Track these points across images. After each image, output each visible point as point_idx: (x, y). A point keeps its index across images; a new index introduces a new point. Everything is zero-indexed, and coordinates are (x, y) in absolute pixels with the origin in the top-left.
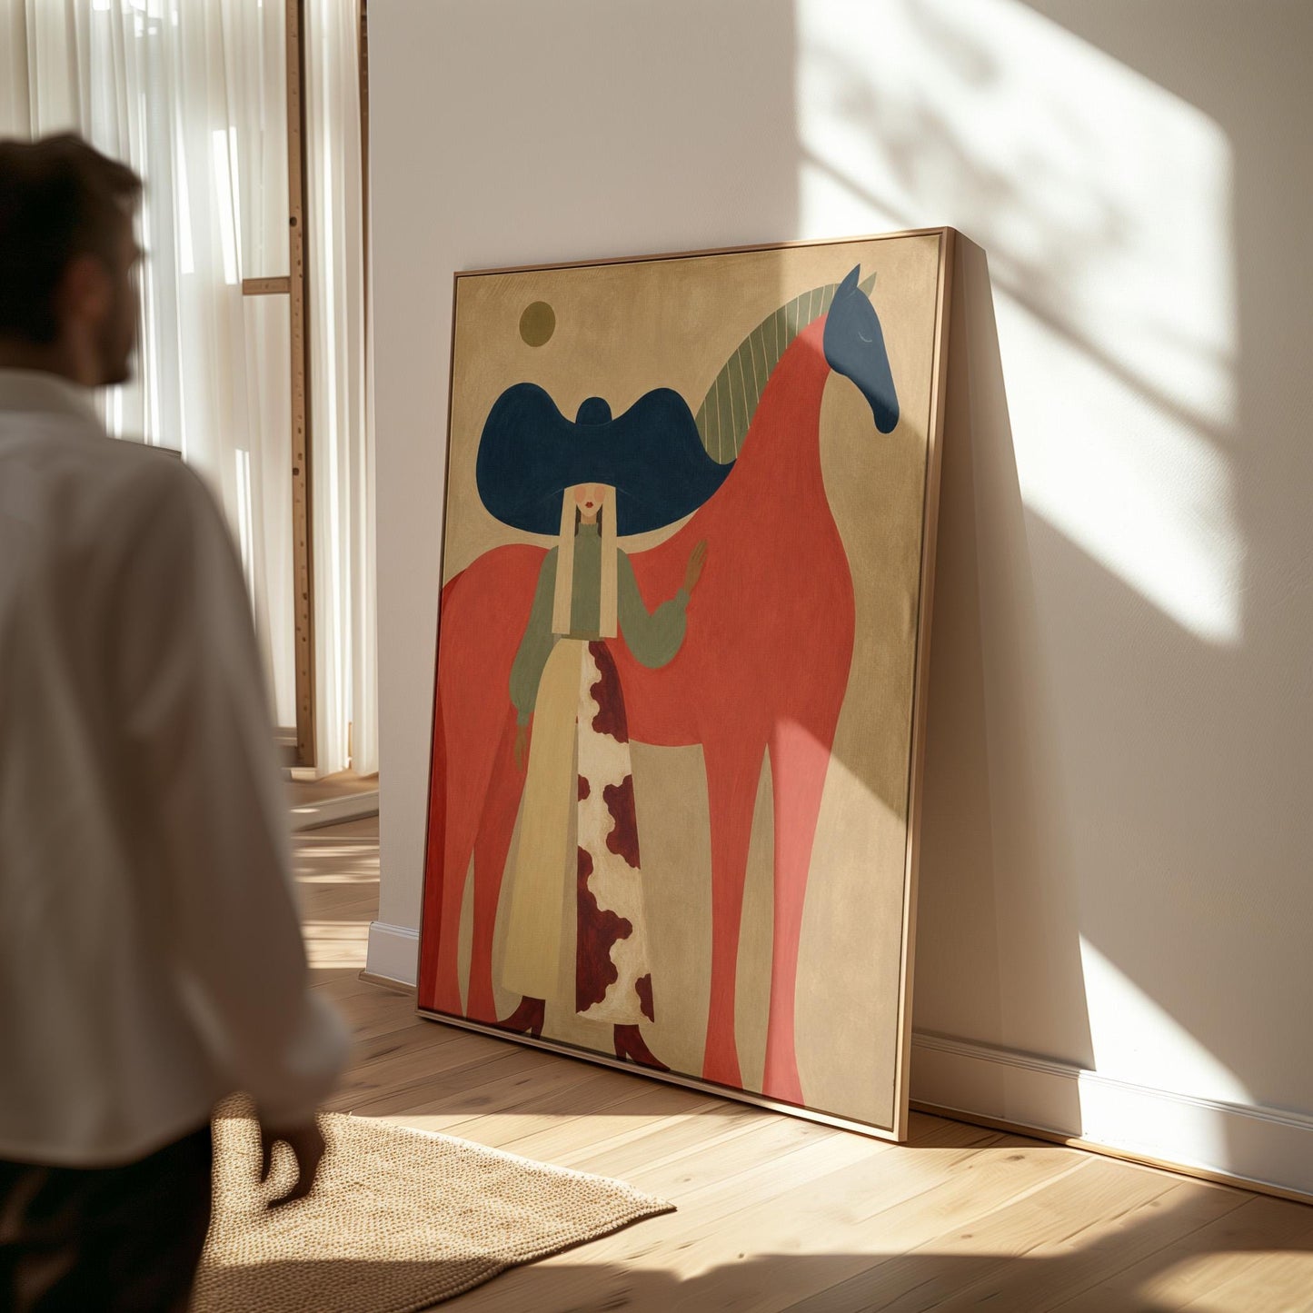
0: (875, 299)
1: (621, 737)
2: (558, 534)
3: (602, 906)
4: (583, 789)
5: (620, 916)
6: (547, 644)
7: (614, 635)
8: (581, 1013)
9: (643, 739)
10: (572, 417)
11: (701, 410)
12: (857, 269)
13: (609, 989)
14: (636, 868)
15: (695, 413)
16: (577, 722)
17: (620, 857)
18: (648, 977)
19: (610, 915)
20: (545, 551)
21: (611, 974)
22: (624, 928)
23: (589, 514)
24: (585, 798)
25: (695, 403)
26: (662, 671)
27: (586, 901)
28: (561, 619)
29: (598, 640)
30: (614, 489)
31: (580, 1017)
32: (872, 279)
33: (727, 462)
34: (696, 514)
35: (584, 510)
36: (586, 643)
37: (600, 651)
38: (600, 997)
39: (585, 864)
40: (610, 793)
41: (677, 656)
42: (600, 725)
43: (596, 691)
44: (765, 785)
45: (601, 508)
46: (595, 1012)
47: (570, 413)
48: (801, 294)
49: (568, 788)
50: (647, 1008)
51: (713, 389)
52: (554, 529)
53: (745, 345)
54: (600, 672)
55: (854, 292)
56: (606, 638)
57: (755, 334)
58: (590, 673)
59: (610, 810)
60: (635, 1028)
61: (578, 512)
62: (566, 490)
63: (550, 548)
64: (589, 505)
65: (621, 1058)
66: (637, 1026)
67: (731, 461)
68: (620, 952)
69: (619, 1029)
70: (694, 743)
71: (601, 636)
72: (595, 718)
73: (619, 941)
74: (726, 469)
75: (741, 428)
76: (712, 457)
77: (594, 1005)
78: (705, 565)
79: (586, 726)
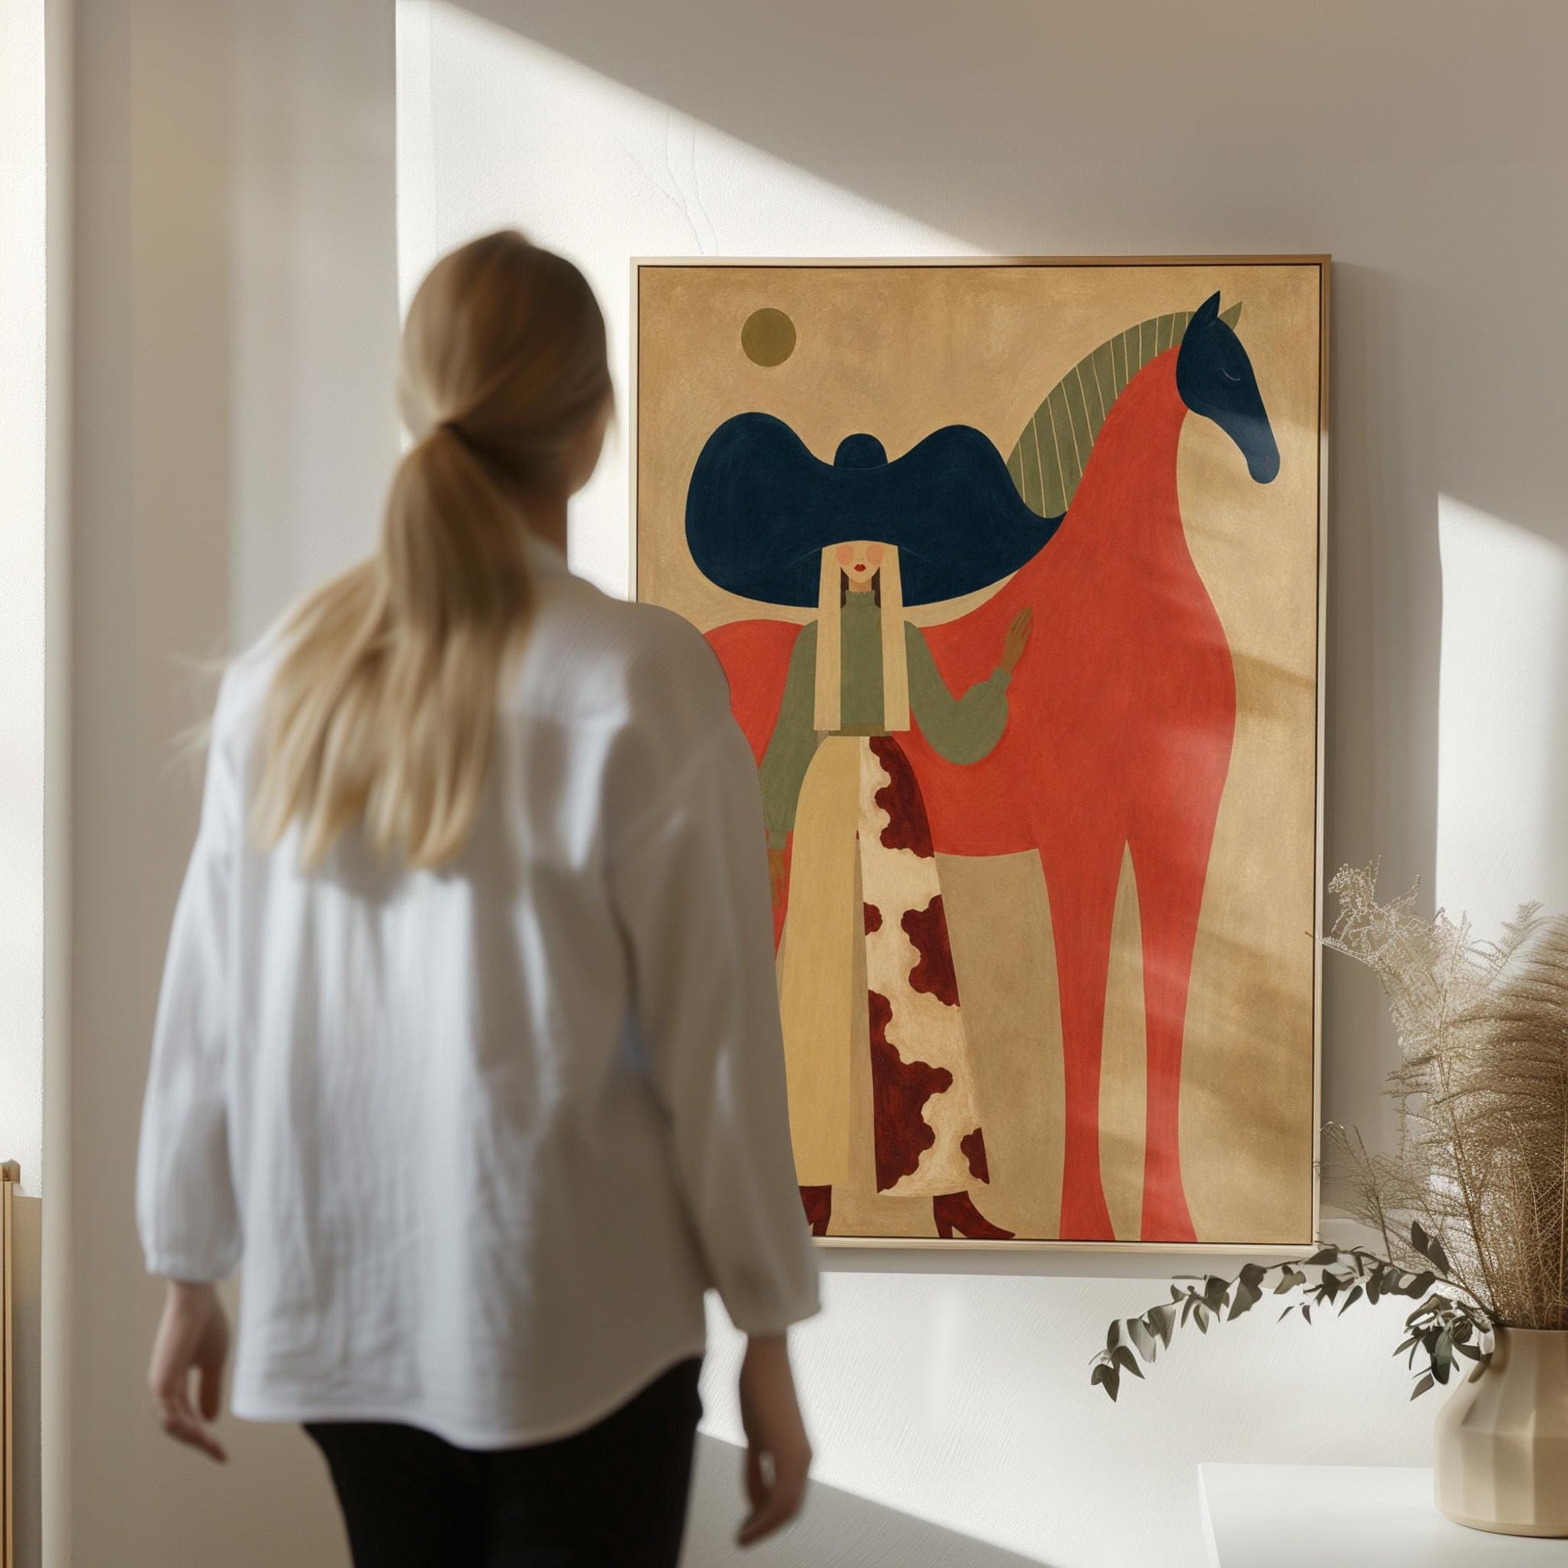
0: (1241, 331)
1: (923, 848)
2: (817, 606)
3: (907, 1058)
4: (872, 919)
5: (934, 1066)
6: (809, 743)
7: (906, 727)
8: (885, 1192)
9: (955, 851)
10: (828, 457)
11: (1015, 453)
12: (1217, 297)
13: (923, 1156)
14: (954, 1005)
15: (1006, 456)
16: (858, 837)
17: (930, 997)
18: (978, 1132)
19: (920, 1067)
20: (797, 628)
21: (927, 1137)
22: (941, 1080)
23: (860, 581)
24: (876, 929)
25: (1005, 445)
26: (978, 766)
27: (883, 1056)
28: (827, 709)
29: (883, 735)
30: (896, 548)
31: (884, 1197)
32: (1236, 310)
33: (1056, 514)
34: (1014, 577)
35: (852, 574)
36: (867, 739)
37: (886, 749)
38: (911, 1166)
39: (879, 1009)
40: (911, 921)
41: (999, 746)
42: (890, 838)
43: (883, 798)
44: (1127, 888)
45: (878, 572)
46: (905, 1186)
47: (825, 452)
48: (1144, 321)
49: (849, 919)
50: (979, 1169)
51: (1029, 428)
52: (810, 599)
53: (1070, 378)
54: (888, 774)
55: (1214, 322)
56: (895, 733)
57: (1084, 365)
58: (873, 775)
59: (913, 941)
60: (964, 1195)
61: (845, 579)
62: (824, 549)
63: (805, 624)
64: (860, 568)
65: (945, 1234)
66: (966, 1192)
67: (1061, 514)
68: (933, 1110)
69: (940, 1202)
70: (1028, 849)
71: (886, 730)
72: (884, 831)
73: (934, 1097)
74: (1054, 524)
75: (1071, 474)
76: (1034, 510)
77: (903, 1179)
78: (1030, 638)
79: (871, 842)
